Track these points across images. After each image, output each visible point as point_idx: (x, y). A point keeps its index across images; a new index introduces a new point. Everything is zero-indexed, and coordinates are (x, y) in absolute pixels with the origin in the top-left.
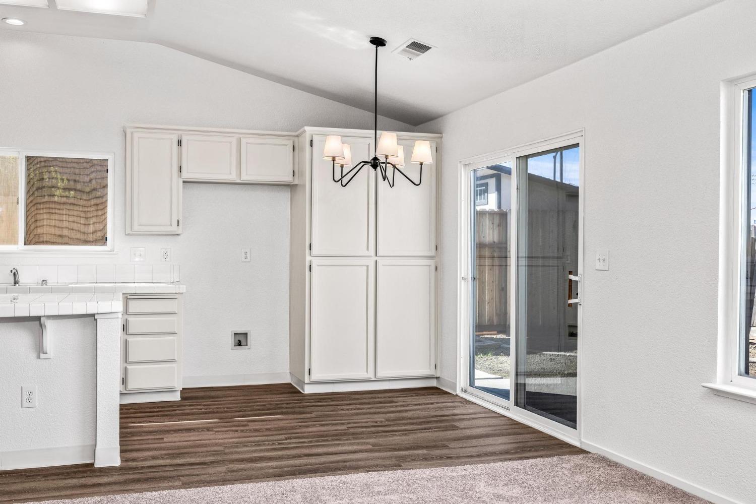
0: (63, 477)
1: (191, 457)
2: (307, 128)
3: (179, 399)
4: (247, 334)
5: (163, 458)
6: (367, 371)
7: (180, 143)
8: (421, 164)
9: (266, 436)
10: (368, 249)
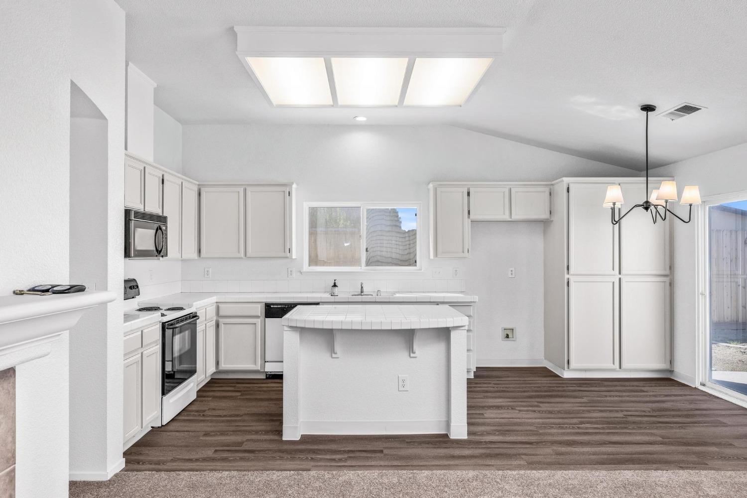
0: (431, 446)
1: (516, 435)
2: (564, 179)
3: (473, 377)
4: (513, 329)
5: (494, 434)
6: (614, 364)
7: (469, 194)
8: (691, 205)
9: (563, 418)
10: (613, 269)
